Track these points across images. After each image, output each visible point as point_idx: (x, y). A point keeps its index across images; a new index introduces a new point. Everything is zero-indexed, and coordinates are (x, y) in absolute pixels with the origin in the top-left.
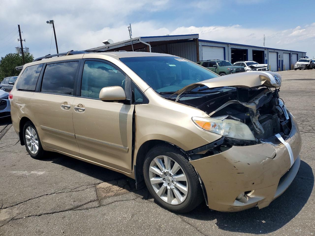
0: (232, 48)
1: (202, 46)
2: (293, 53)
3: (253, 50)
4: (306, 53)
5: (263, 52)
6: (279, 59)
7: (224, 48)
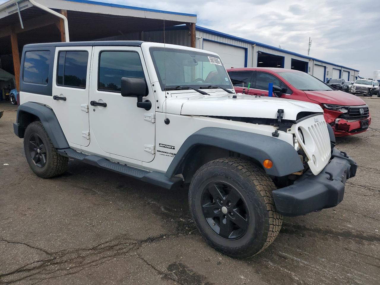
0: (258, 52)
1: (204, 40)
2: (345, 70)
3: (292, 59)
4: (359, 71)
5: (307, 63)
6: (326, 77)
7: (246, 50)
